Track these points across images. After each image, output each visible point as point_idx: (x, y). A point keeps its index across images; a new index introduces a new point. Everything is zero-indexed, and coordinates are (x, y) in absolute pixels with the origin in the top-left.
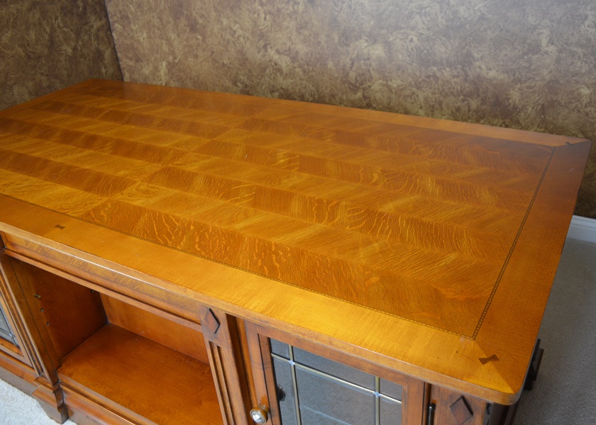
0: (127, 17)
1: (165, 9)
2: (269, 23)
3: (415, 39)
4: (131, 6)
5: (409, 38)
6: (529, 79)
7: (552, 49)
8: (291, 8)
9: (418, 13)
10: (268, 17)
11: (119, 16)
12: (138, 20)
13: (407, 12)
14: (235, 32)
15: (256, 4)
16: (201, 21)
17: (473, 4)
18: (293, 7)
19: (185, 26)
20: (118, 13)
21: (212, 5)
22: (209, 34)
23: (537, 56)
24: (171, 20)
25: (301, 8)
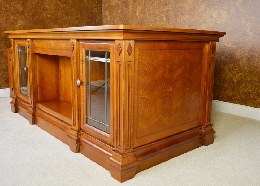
6: (243, 47)
7: (251, 33)
8: (161, 24)
9: (203, 23)
13: (200, 22)
17: (222, 18)
18: (162, 23)
23: (246, 37)
25: (164, 23)
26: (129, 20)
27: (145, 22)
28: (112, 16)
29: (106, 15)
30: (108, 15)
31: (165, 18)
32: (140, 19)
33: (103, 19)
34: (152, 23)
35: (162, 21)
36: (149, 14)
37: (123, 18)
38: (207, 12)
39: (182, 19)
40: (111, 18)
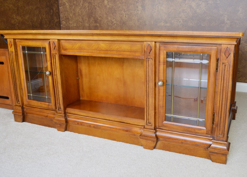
0: (68, 19)
1: (85, 15)
2: (127, 18)
3: (181, 21)
4: (71, 14)
5: (179, 21)
8: (136, 12)
9: (182, 12)
10: (127, 16)
11: (65, 18)
12: (73, 19)
13: (178, 12)
14: (113, 22)
15: (123, 11)
16: (99, 19)
17: (201, 8)
19: (93, 21)
20: (64, 17)
21: (105, 12)
22: (102, 23)
23: (223, 25)
24: (87, 19)
25: (140, 12)
26: (96, 8)
27: (116, 10)
28: (72, 4)
29: (64, 3)
30: (66, 2)
31: (140, 8)
32: (109, 8)
33: (60, 7)
34: (125, 11)
35: (136, 10)
36: (120, 3)
37: (87, 6)
38: (186, 3)
39: (159, 8)
40: (71, 6)
